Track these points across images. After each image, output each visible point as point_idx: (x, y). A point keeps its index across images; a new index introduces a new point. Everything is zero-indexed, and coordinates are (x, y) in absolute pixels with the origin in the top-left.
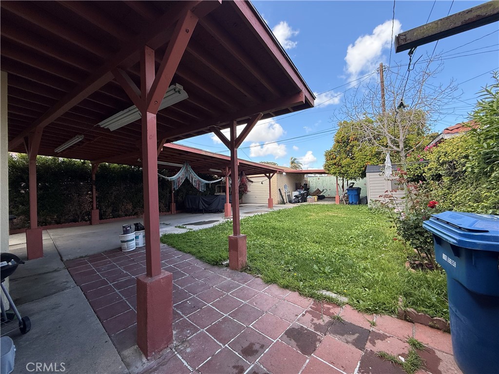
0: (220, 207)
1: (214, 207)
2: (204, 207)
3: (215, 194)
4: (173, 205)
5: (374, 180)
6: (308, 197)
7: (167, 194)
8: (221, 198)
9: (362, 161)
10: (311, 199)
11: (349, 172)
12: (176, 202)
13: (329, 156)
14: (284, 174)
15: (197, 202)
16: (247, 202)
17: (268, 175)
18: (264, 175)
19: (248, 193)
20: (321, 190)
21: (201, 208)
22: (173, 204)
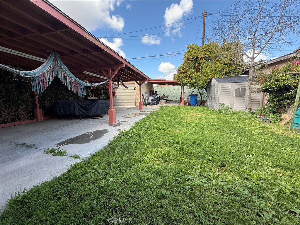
0: (99, 112)
1: (92, 112)
2: (81, 113)
3: (89, 98)
4: (39, 112)
5: (224, 89)
6: (160, 100)
7: (28, 98)
8: (100, 103)
9: (209, 75)
10: (162, 102)
11: (199, 83)
12: (43, 107)
13: (181, 70)
14: (146, 82)
15: (72, 108)
16: (117, 105)
17: (138, 82)
18: (134, 82)
19: (116, 97)
20: (166, 96)
21: (77, 114)
22: (38, 110)
